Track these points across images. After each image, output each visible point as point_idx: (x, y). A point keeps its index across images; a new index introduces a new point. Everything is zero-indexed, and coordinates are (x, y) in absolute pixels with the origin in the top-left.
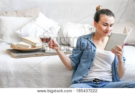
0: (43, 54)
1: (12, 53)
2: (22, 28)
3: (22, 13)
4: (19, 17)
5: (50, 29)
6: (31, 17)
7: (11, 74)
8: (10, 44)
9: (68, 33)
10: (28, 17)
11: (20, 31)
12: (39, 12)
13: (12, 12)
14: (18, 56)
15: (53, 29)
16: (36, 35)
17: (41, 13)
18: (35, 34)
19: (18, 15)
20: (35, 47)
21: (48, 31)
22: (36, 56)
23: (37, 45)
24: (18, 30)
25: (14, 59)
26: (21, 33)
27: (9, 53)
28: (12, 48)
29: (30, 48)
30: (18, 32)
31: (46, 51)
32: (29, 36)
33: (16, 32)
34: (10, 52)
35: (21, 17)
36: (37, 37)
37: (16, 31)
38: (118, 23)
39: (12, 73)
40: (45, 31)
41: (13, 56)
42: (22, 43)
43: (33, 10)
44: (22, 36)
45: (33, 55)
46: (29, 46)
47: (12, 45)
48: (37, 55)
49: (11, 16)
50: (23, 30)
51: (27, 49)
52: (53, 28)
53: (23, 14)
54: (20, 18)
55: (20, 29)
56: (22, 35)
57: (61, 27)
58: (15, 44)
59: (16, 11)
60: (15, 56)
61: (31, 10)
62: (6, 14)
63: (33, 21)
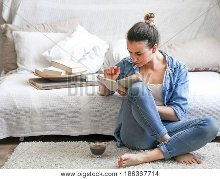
0: (83, 84)
1: (36, 84)
2: (51, 48)
3: (51, 26)
4: (48, 32)
5: (93, 49)
6: (65, 32)
7: (35, 112)
9: (120, 54)
10: (61, 32)
11: (49, 52)
12: (77, 25)
13: (37, 26)
14: (45, 87)
15: (98, 50)
17: (79, 26)
19: (45, 30)
21: (91, 52)
23: (73, 71)
24: (45, 51)
26: (51, 55)
27: (33, 84)
29: (63, 74)
30: (46, 53)
31: (87, 80)
33: (44, 54)
34: (34, 82)
35: (50, 32)
37: (43, 52)
38: (195, 38)
39: (37, 111)
40: (86, 52)
41: (38, 87)
42: (51, 68)
43: (67, 22)
46: (61, 72)
47: (37, 73)
48: (74, 86)
49: (35, 31)
50: (52, 51)
51: (59, 76)
52: (98, 47)
53: (53, 28)
55: (49, 49)
56: (51, 58)
57: (109, 45)
58: (41, 70)
59: (43, 25)
61: (64, 22)
62: (28, 28)
63: (67, 38)
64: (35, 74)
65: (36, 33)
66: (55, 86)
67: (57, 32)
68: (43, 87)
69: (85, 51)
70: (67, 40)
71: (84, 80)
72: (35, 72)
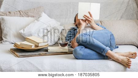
0: (46, 54)
1: (15, 53)
3: (25, 12)
6: (34, 17)
8: (13, 43)
10: (31, 17)
11: (24, 30)
13: (15, 12)
17: (43, 13)
19: (21, 15)
20: (38, 46)
22: (39, 56)
23: (40, 45)
25: (17, 58)
26: (25, 32)
27: (13, 53)
28: (16, 47)
30: (22, 31)
31: (49, 51)
32: (32, 36)
33: (20, 31)
34: (13, 51)
36: (40, 36)
41: (16, 55)
42: (25, 43)
43: (35, 10)
44: (26, 36)
45: (36, 54)
46: (32, 46)
48: (40, 55)
49: (14, 16)
50: (26, 29)
51: (30, 48)
53: (26, 14)
54: (23, 17)
55: (23, 28)
56: (25, 34)
58: (19, 43)
59: (19, 11)
61: (33, 10)
62: (10, 14)
63: (36, 21)
64: (15, 46)
65: (15, 17)
66: (28, 55)
67: (28, 16)
68: (20, 56)
70: (35, 23)
71: (47, 51)
72: (15, 45)
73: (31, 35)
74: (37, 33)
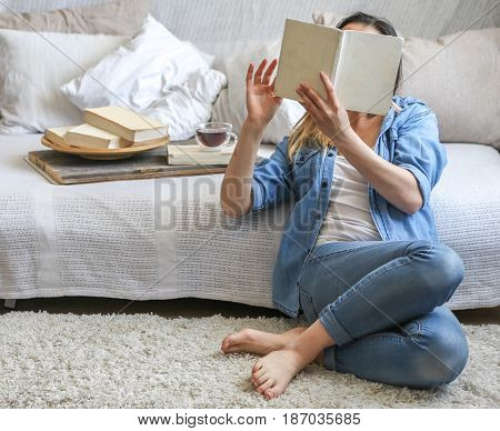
0: (161, 170)
1: (48, 167)
2: (83, 74)
3: (83, 17)
4: (73, 32)
6: (114, 33)
7: (44, 239)
8: (39, 132)
10: (106, 33)
11: (78, 84)
12: (146, 16)
13: (47, 15)
14: (69, 178)
16: (135, 101)
17: (151, 18)
18: (131, 98)
19: (68, 27)
20: (130, 144)
22: (137, 179)
23: (137, 139)
24: (68, 82)
26: (82, 91)
27: (39, 166)
28: (48, 146)
29: (113, 147)
30: (71, 87)
31: (170, 161)
32: (108, 104)
33: (64, 89)
34: (40, 162)
35: (79, 32)
36: (138, 105)
37: (62, 84)
39: (48, 238)
40: (168, 86)
41: (51, 176)
42: (84, 130)
43: (122, 8)
44: (86, 105)
45: (124, 173)
46: (109, 141)
47: (48, 138)
48: (138, 175)
49: (42, 30)
50: (86, 80)
51: (101, 150)
53: (86, 22)
54: (75, 35)
55: (78, 75)
56: (83, 98)
58: (60, 132)
59: (62, 12)
60: (59, 176)
61: (114, 6)
62: (26, 20)
63: (122, 49)
64: (45, 141)
66: (94, 175)
67: (96, 32)
68: (64, 178)
69: (164, 82)
70: (120, 56)
71: (163, 159)
72: (45, 137)
73: (104, 102)
74: (127, 95)
